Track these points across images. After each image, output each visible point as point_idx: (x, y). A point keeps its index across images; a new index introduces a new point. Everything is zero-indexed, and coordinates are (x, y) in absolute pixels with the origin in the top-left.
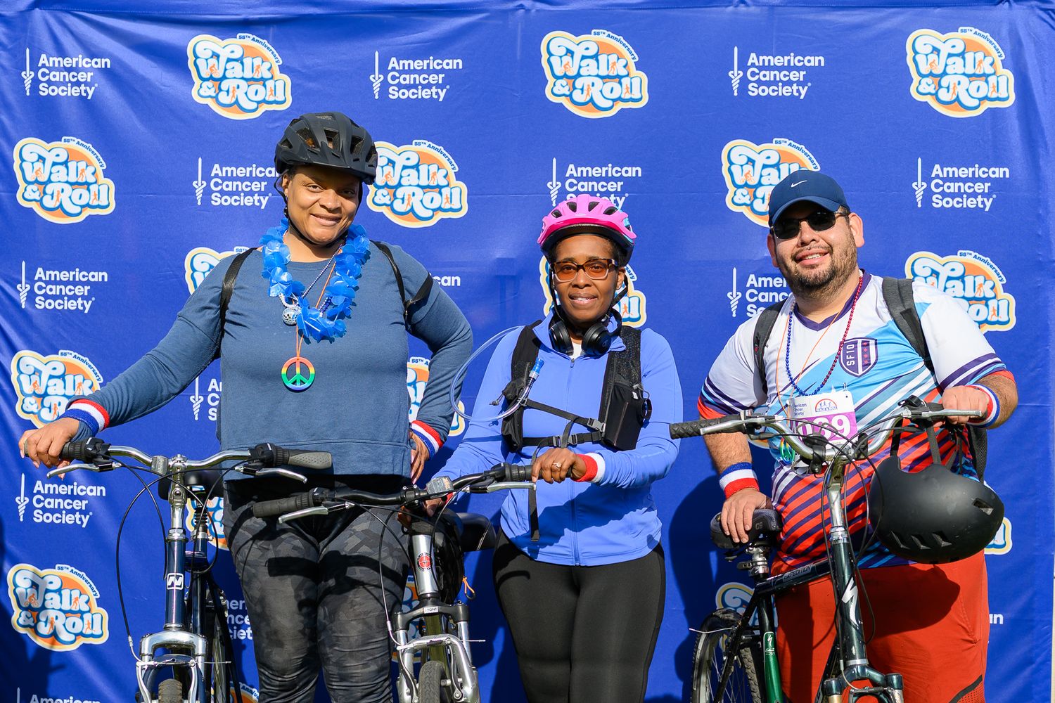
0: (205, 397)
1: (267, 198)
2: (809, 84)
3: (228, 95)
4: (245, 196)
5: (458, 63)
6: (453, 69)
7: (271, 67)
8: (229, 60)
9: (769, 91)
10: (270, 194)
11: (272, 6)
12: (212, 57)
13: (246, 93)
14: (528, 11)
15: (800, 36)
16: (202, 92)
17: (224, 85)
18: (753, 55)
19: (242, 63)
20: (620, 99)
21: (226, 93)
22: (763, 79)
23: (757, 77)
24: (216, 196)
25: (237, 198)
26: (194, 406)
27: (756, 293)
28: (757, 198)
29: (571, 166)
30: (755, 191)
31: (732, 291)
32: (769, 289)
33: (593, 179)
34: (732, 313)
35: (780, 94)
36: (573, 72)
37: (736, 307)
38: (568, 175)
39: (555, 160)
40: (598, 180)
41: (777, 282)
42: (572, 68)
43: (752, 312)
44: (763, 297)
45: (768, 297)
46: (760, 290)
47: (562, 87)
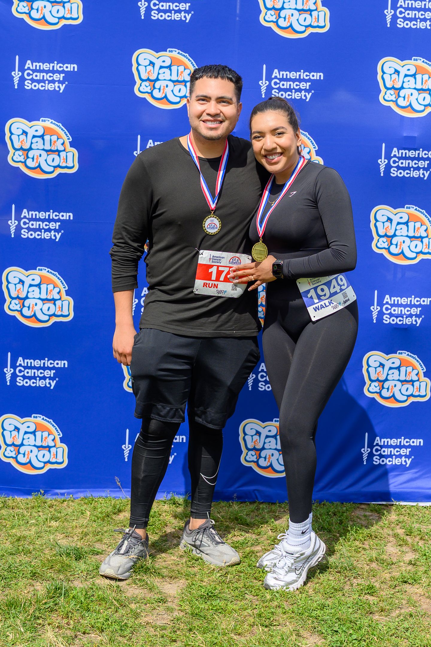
1: (64, 85)
3: (38, 12)
4: (49, 83)
9: (411, 25)
10: (66, 83)
13: (51, 12)
16: (19, 10)
17: (35, 5)
20: (311, 26)
21: (36, 11)
22: (407, 16)
23: (403, 15)
24: (28, 83)
25: (43, 84)
26: (11, 228)
27: (397, 160)
28: (400, 97)
29: (276, 71)
30: (399, 93)
31: (381, 159)
32: (406, 158)
33: (290, 80)
34: (381, 173)
35: (418, 27)
36: (279, 6)
37: (384, 169)
38: (273, 77)
39: (264, 66)
40: (294, 81)
41: (411, 154)
42: (278, 3)
43: (394, 173)
44: (402, 163)
45: (405, 163)
46: (400, 158)
47: (271, 16)
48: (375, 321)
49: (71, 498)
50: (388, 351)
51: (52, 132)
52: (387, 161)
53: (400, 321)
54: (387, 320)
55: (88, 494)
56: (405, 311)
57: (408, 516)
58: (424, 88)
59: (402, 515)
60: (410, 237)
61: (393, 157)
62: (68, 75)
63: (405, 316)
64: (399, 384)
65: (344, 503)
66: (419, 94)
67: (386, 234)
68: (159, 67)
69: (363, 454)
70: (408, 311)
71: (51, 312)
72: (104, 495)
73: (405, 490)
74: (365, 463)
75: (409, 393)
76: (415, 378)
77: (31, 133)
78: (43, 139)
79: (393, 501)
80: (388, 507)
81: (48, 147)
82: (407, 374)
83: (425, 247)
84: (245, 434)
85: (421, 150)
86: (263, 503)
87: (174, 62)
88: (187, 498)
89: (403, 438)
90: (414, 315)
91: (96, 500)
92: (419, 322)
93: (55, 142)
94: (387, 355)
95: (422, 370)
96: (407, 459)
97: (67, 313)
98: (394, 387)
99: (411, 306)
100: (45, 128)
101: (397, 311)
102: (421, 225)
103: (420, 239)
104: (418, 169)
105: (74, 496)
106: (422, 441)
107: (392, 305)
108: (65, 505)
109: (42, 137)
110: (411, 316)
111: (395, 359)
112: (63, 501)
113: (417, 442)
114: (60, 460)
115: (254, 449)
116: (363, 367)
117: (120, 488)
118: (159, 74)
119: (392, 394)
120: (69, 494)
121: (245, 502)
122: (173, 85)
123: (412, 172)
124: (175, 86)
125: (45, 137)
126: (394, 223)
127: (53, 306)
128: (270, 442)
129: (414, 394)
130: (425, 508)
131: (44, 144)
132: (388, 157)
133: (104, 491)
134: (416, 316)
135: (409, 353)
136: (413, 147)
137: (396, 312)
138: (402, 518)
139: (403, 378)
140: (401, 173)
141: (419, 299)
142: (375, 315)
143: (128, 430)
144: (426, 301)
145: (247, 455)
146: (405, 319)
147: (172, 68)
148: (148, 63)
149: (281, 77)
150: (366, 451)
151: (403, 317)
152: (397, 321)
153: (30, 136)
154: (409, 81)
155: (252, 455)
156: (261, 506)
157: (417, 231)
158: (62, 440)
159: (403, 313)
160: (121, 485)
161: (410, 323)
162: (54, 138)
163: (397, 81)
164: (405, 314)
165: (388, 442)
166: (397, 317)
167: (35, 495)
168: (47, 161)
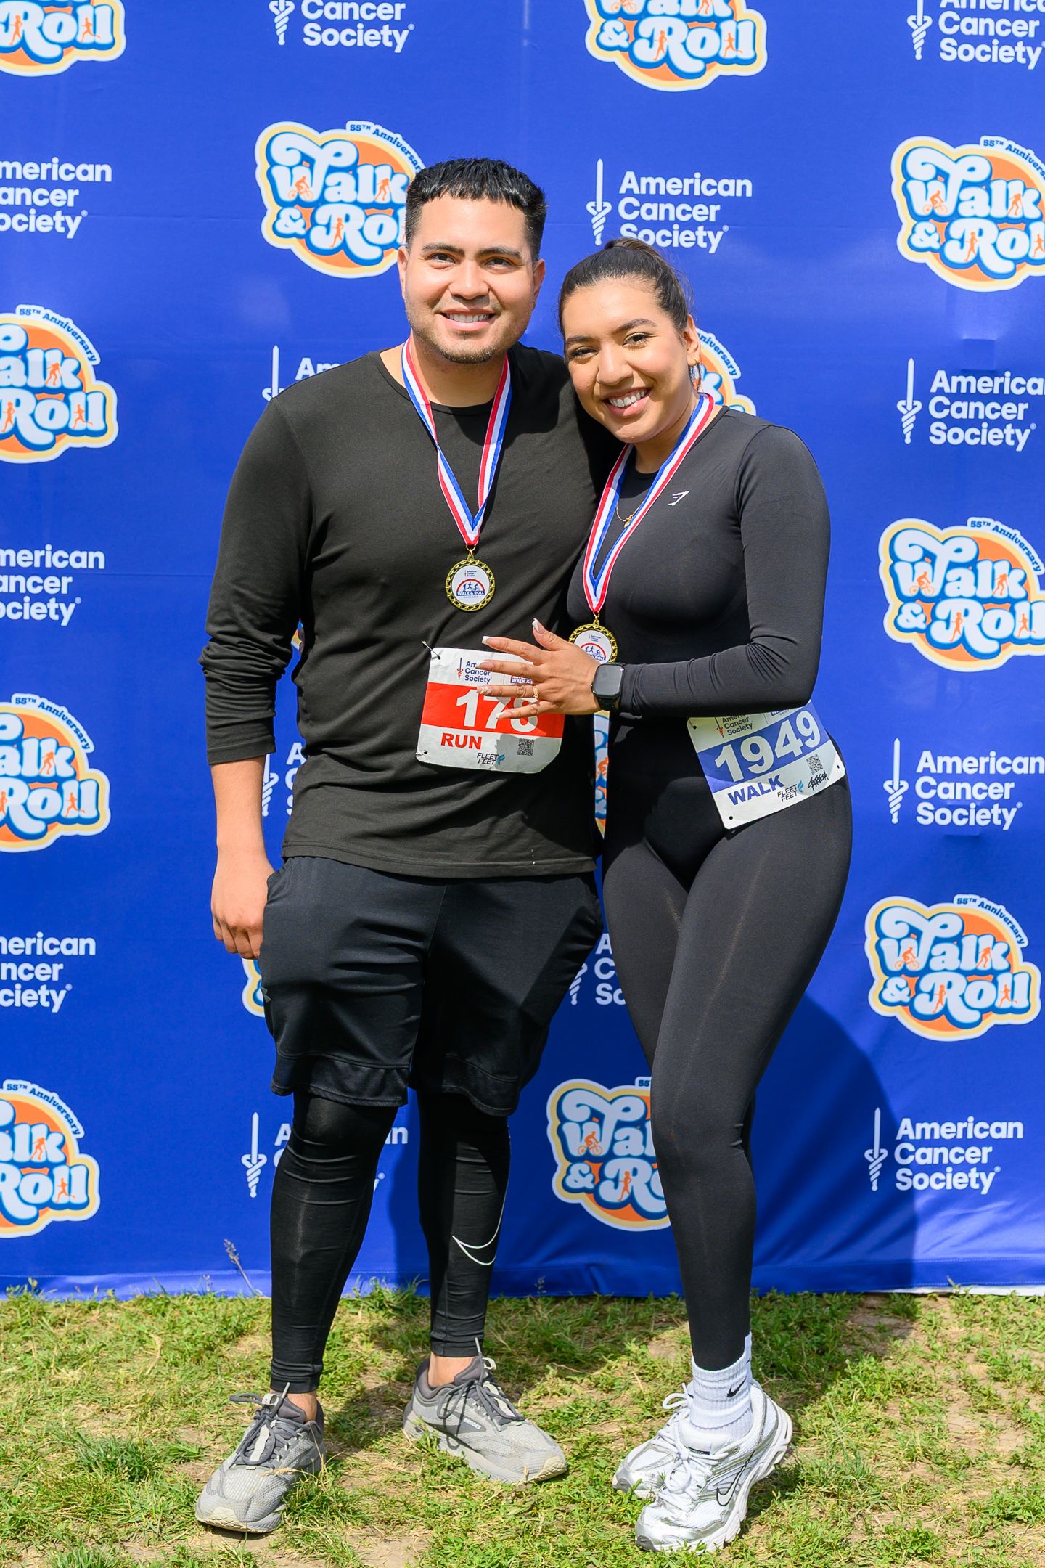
1: (78, 219)
4: (37, 215)
9: (976, 53)
10: (84, 212)
13: (40, 28)
20: (718, 58)
22: (966, 32)
23: (956, 28)
25: (23, 218)
27: (946, 402)
28: (951, 239)
29: (630, 175)
30: (948, 228)
31: (906, 399)
32: (969, 397)
33: (667, 198)
34: (904, 437)
35: (995, 60)
36: (634, 8)
37: (912, 426)
38: (623, 191)
39: (600, 164)
40: (677, 200)
41: (984, 385)
43: (939, 435)
44: (959, 410)
45: (966, 410)
46: (953, 397)
47: (615, 34)
48: (895, 820)
49: (110, 1298)
50: (932, 895)
51: (47, 340)
52: (919, 405)
53: (961, 817)
54: (926, 815)
55: (154, 1287)
56: (973, 791)
57: (991, 1327)
58: (1012, 215)
59: (976, 1322)
60: (983, 601)
61: (935, 395)
62: (89, 193)
63: (973, 806)
64: (959, 981)
65: (825, 1295)
66: (1000, 231)
67: (919, 593)
68: (325, 170)
69: (870, 1163)
70: (980, 791)
71: (50, 812)
72: (195, 1287)
73: (981, 1255)
74: (875, 1188)
75: (985, 1003)
76: (1001, 964)
78: (25, 361)
79: (950, 1285)
80: (936, 1300)
81: (37, 381)
82: (980, 955)
83: (1022, 624)
84: (563, 1119)
85: (1008, 374)
86: (611, 1300)
87: (365, 155)
88: (415, 1291)
89: (971, 1119)
90: (996, 801)
91: (176, 1302)
92: (1009, 818)
93: (56, 367)
94: (929, 906)
95: (1019, 942)
96: (983, 1175)
97: (94, 814)
98: (946, 989)
99: (988, 778)
100: (30, 333)
101: (952, 791)
102: (1011, 569)
103: (1009, 605)
104: (1001, 423)
105: (118, 1293)
106: (1019, 1126)
107: (940, 778)
108: (93, 1319)
109: (22, 354)
110: (988, 804)
111: (950, 915)
112: (90, 1308)
113: (1009, 1129)
114: (78, 1198)
115: (588, 1157)
116: (865, 938)
117: (237, 1269)
118: (325, 187)
119: (940, 1008)
120: (103, 1286)
121: (567, 1298)
122: (363, 217)
123: (984, 431)
124: (367, 217)
125: (30, 355)
126: (941, 564)
127: (57, 795)
128: (627, 1138)
129: (997, 1005)
130: (1034, 1301)
131: (27, 373)
132: (923, 394)
133: (195, 1278)
134: (1003, 803)
135: (984, 900)
136: (986, 368)
137: (951, 796)
138: (977, 1333)
139: (968, 964)
140: (956, 436)
141: (1007, 760)
142: (895, 804)
143: (256, 1117)
144: (1027, 765)
145: (568, 1172)
146: (972, 812)
147: (360, 170)
148: (298, 158)
149: (643, 191)
150: (876, 1155)
151: (968, 809)
152: (953, 817)
154: (973, 199)
155: (580, 1172)
156: (609, 1308)
157: (1001, 583)
158: (84, 1146)
159: (968, 797)
160: (239, 1261)
161: (986, 823)
162: (54, 357)
163: (943, 199)
164: (973, 800)
165: (932, 1130)
166: (952, 808)
167: (15, 1293)
168: (36, 416)
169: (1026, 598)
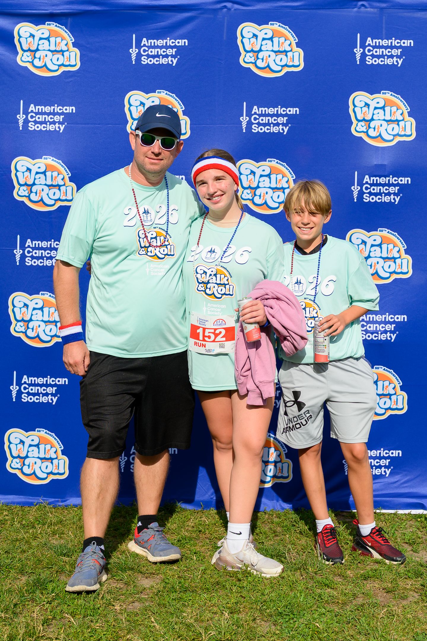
0: (24, 251)
1: (64, 126)
2: (404, 57)
3: (40, 61)
4: (50, 125)
5: (185, 42)
6: (182, 46)
7: (67, 43)
8: (41, 39)
9: (379, 61)
10: (66, 124)
11: (67, 5)
12: (30, 37)
13: (51, 60)
14: (229, 9)
15: (398, 27)
16: (23, 59)
17: (38, 55)
18: (369, 39)
19: (49, 41)
20: (286, 65)
21: (39, 60)
22: (375, 54)
23: (371, 53)
24: (32, 124)
25: (45, 125)
26: (16, 256)
27: (369, 186)
28: (371, 128)
29: (255, 107)
30: (369, 124)
31: (354, 186)
32: (377, 185)
33: (269, 115)
34: (354, 199)
35: (386, 63)
36: (257, 48)
37: (357, 195)
38: (253, 113)
39: (245, 103)
40: (272, 116)
41: (382, 180)
42: (256, 46)
43: (367, 199)
44: (374, 189)
45: (377, 189)
46: (372, 185)
47: (250, 58)
52: (359, 188)
53: (375, 337)
56: (380, 327)
58: (393, 119)
60: (384, 258)
61: (365, 184)
62: (67, 117)
63: (380, 332)
64: (377, 398)
66: (388, 125)
68: (148, 107)
69: (345, 465)
70: (383, 327)
71: (53, 333)
74: (346, 474)
75: (387, 406)
76: (392, 392)
77: (34, 170)
78: (45, 175)
82: (384, 388)
83: (398, 267)
85: (391, 176)
87: (162, 102)
90: (388, 331)
92: (394, 337)
93: (56, 177)
95: (399, 384)
96: (386, 470)
99: (386, 323)
100: (47, 165)
101: (372, 327)
102: (394, 247)
103: (393, 260)
104: (389, 194)
106: (400, 452)
107: (368, 322)
109: (44, 173)
110: (385, 332)
113: (396, 453)
114: (61, 471)
123: (383, 197)
125: (47, 173)
126: (368, 245)
127: (55, 327)
129: (391, 407)
131: (46, 180)
134: (391, 332)
136: (384, 174)
137: (372, 329)
139: (380, 392)
140: (373, 199)
141: (393, 316)
144: (400, 318)
146: (379, 335)
148: (139, 103)
149: (260, 113)
151: (378, 334)
152: (372, 337)
153: (33, 172)
154: (378, 113)
157: (390, 252)
158: (63, 452)
159: (378, 329)
161: (385, 339)
162: (55, 174)
163: (368, 113)
164: (380, 330)
166: (372, 334)
168: (49, 195)
169: (400, 257)
